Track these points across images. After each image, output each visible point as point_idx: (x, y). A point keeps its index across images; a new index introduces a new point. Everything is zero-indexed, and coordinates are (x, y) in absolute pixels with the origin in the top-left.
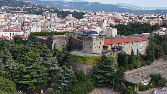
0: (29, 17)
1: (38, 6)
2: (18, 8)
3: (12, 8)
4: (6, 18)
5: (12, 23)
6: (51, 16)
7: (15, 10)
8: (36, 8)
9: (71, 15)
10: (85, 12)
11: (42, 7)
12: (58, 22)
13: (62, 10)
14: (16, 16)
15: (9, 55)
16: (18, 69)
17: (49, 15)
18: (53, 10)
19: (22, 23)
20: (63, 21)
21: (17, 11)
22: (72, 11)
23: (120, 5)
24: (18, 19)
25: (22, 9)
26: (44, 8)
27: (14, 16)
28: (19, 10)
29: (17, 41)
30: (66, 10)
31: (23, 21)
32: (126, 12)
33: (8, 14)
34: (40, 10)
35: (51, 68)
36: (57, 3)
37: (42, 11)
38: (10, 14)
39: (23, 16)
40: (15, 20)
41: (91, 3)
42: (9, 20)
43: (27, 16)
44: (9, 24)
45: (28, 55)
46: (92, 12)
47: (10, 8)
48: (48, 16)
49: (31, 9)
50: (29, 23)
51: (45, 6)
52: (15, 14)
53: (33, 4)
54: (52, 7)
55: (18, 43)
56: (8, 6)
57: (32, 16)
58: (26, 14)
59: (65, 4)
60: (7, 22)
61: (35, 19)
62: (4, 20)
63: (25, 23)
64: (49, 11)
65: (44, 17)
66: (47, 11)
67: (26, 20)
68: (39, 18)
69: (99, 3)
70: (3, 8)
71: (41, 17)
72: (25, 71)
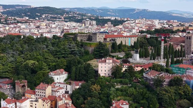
0: (69, 25)
1: (79, 14)
2: (59, 16)
3: (52, 16)
4: (47, 26)
5: (52, 30)
6: (90, 24)
7: (56, 18)
8: (77, 16)
9: (110, 23)
10: (126, 19)
11: (82, 15)
12: (94, 29)
13: (102, 18)
14: (56, 24)
15: (50, 44)
16: (55, 50)
17: (89, 23)
18: (93, 18)
19: (62, 31)
20: (98, 28)
21: (58, 20)
22: (112, 19)
23: (171, 12)
24: (59, 26)
25: (62, 17)
26: (85, 16)
27: (55, 24)
28: (59, 18)
29: (55, 38)
30: (106, 18)
31: (63, 29)
32: (174, 20)
33: (49, 22)
34: (81, 18)
35: (73, 49)
36: (100, 11)
37: (83, 19)
38: (51, 22)
39: (63, 24)
40: (56, 28)
41: (138, 10)
42: (50, 28)
43: (66, 24)
44: (50, 31)
45: (61, 44)
46: (132, 20)
47: (51, 17)
48: (87, 24)
49: (71, 17)
50: (69, 30)
51: (86, 14)
52: (55, 22)
53: (74, 12)
54: (94, 15)
55: (56, 39)
56: (49, 14)
57: (72, 24)
58: (66, 22)
59: (109, 11)
60: (48, 30)
61: (74, 26)
62: (45, 27)
63: (64, 31)
64: (89, 19)
65: (84, 25)
66: (87, 19)
67: (66, 28)
68: (78, 26)
69: (147, 10)
70: (44, 16)
71: (81, 25)
72: (58, 51)
